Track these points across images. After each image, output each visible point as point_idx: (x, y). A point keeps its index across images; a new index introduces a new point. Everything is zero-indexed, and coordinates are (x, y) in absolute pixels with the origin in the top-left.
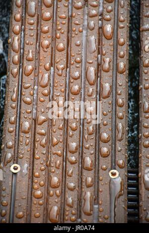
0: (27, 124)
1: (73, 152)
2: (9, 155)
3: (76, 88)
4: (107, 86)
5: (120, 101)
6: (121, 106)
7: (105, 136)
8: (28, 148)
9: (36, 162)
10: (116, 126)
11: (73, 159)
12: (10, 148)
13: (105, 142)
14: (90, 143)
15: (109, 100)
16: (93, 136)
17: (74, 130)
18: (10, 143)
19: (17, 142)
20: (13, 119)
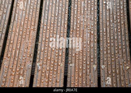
0: (74, 55)
1: (84, 61)
2: (70, 62)
3: (85, 46)
4: (92, 45)
5: (95, 49)
6: (96, 50)
7: (92, 57)
8: (74, 60)
9: (76, 63)
10: (95, 55)
11: (85, 62)
12: (70, 60)
13: (92, 58)
14: (88, 59)
15: (93, 49)
16: (89, 57)
17: (85, 56)
18: (70, 59)
19: (72, 59)
20: (70, 54)
